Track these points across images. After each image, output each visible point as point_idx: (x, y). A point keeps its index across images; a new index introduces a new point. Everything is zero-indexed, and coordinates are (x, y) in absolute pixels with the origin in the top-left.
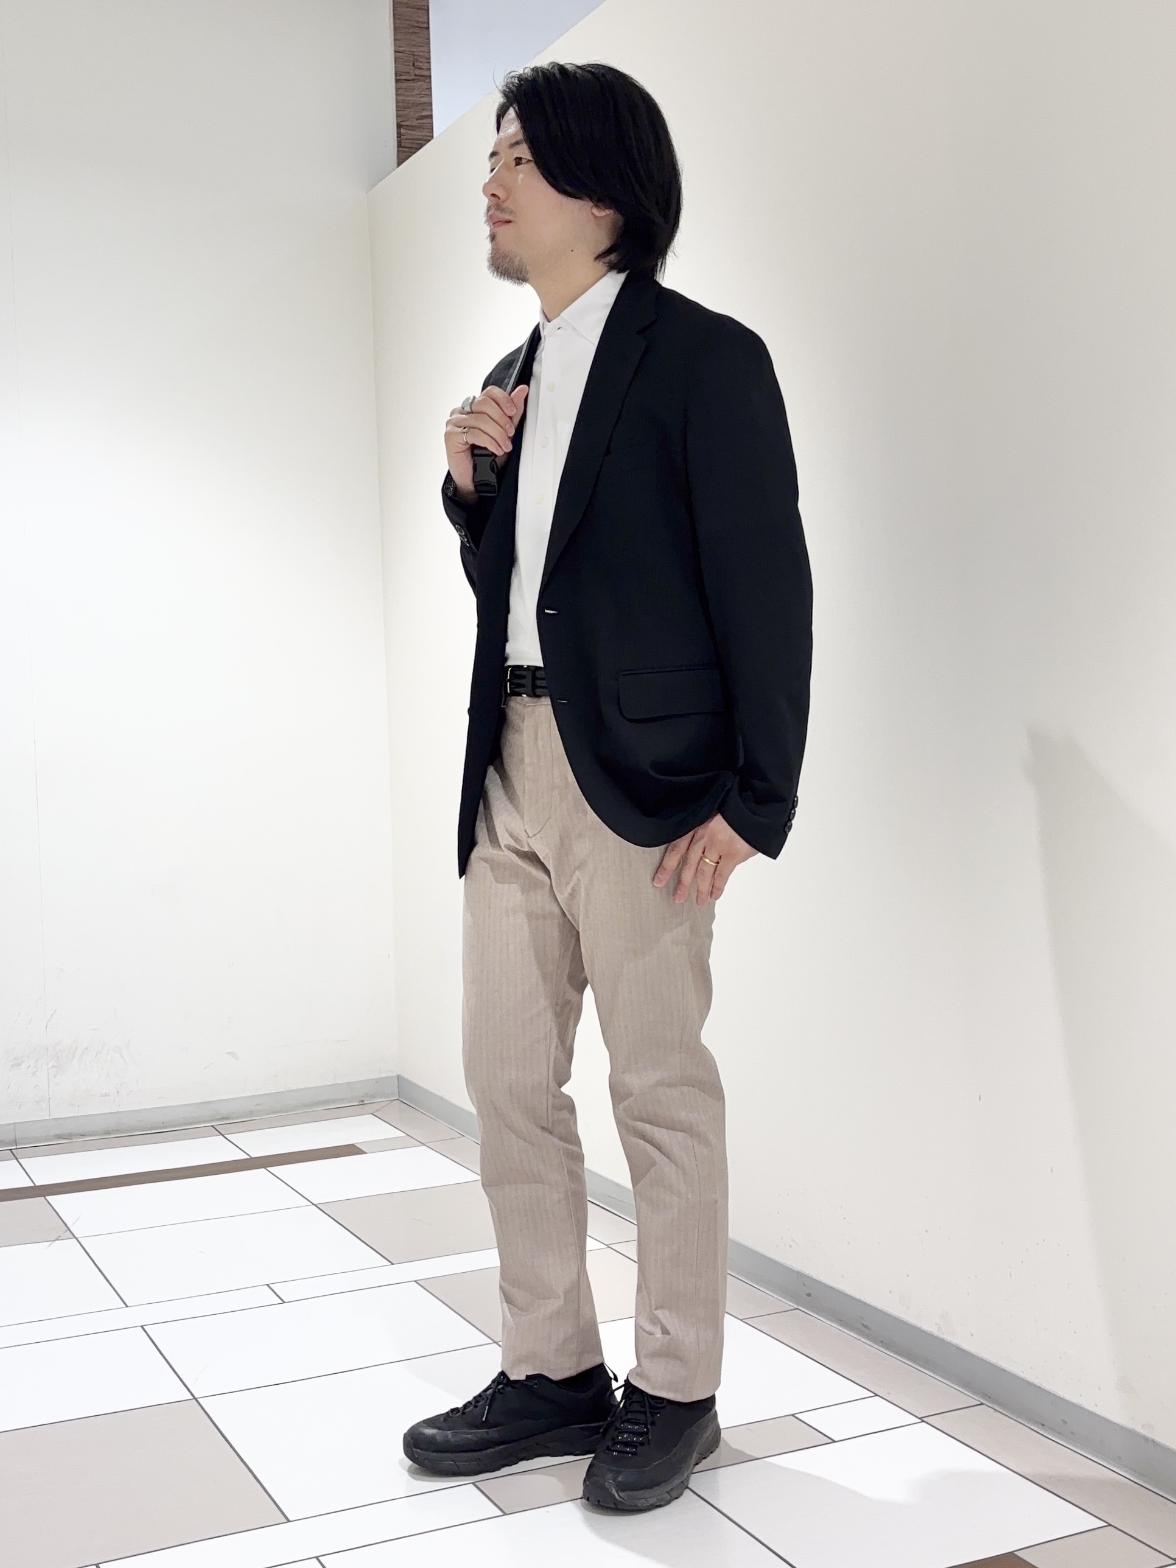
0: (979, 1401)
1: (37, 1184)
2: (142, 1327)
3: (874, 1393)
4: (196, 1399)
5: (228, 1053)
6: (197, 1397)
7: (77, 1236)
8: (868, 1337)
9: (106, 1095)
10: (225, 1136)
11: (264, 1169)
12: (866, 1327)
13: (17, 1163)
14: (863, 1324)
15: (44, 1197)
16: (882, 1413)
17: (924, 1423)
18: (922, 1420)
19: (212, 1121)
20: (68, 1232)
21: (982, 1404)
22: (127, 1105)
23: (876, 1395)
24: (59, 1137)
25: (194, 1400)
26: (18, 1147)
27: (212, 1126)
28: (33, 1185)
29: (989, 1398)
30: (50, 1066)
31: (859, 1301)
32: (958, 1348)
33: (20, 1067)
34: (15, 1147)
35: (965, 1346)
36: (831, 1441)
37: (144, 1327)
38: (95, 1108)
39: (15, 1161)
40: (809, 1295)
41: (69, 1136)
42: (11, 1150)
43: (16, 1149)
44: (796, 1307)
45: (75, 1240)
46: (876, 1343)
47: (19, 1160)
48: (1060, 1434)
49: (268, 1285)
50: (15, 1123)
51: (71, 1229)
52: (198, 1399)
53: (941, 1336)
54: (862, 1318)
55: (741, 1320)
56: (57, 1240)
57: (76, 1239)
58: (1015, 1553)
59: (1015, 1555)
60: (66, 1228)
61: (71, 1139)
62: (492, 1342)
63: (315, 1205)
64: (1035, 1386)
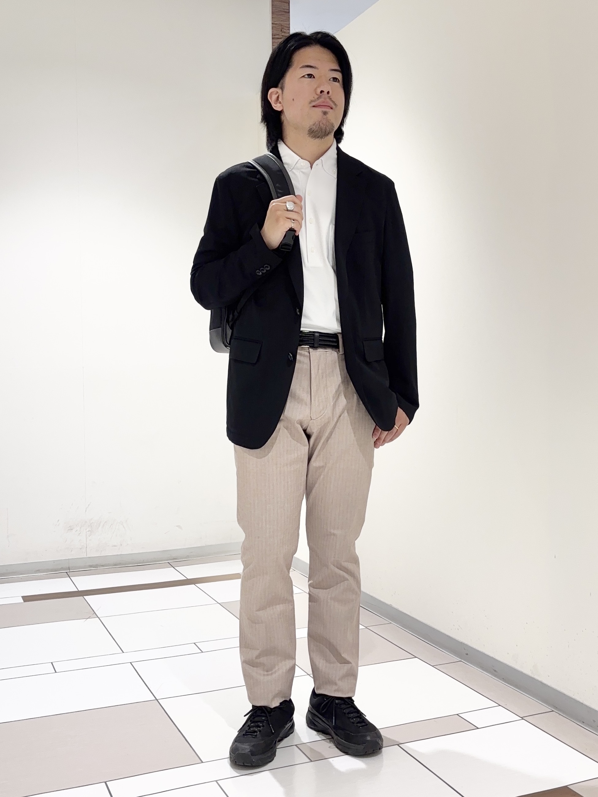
0: (551, 709)
1: (79, 590)
2: (131, 663)
3: (498, 704)
4: (157, 700)
5: (177, 526)
6: (157, 699)
7: (99, 617)
8: (495, 676)
9: (115, 546)
10: (175, 568)
11: (194, 585)
12: (495, 671)
13: (70, 579)
14: (494, 670)
15: (83, 596)
16: (502, 714)
17: (523, 720)
18: (522, 718)
19: (167, 560)
20: (94, 614)
21: (553, 711)
22: (126, 550)
23: (500, 705)
24: (91, 566)
25: (156, 701)
26: (70, 571)
27: (168, 563)
28: (77, 590)
29: (556, 708)
30: (88, 530)
31: (492, 658)
32: (542, 683)
33: (72, 531)
34: (68, 571)
35: (545, 682)
36: (476, 728)
37: (132, 663)
38: (109, 552)
39: (69, 578)
40: (467, 654)
41: (96, 566)
42: (67, 572)
43: (69, 572)
44: (461, 660)
45: (98, 618)
46: (501, 680)
47: (71, 578)
48: (591, 726)
49: (194, 643)
50: (69, 559)
51: (96, 613)
52: (158, 700)
53: (533, 676)
54: (493, 666)
55: (432, 666)
56: (89, 618)
57: (99, 618)
58: (568, 786)
59: (568, 788)
60: (93, 612)
61: (97, 568)
62: (307, 674)
63: (219, 604)
64: (580, 702)
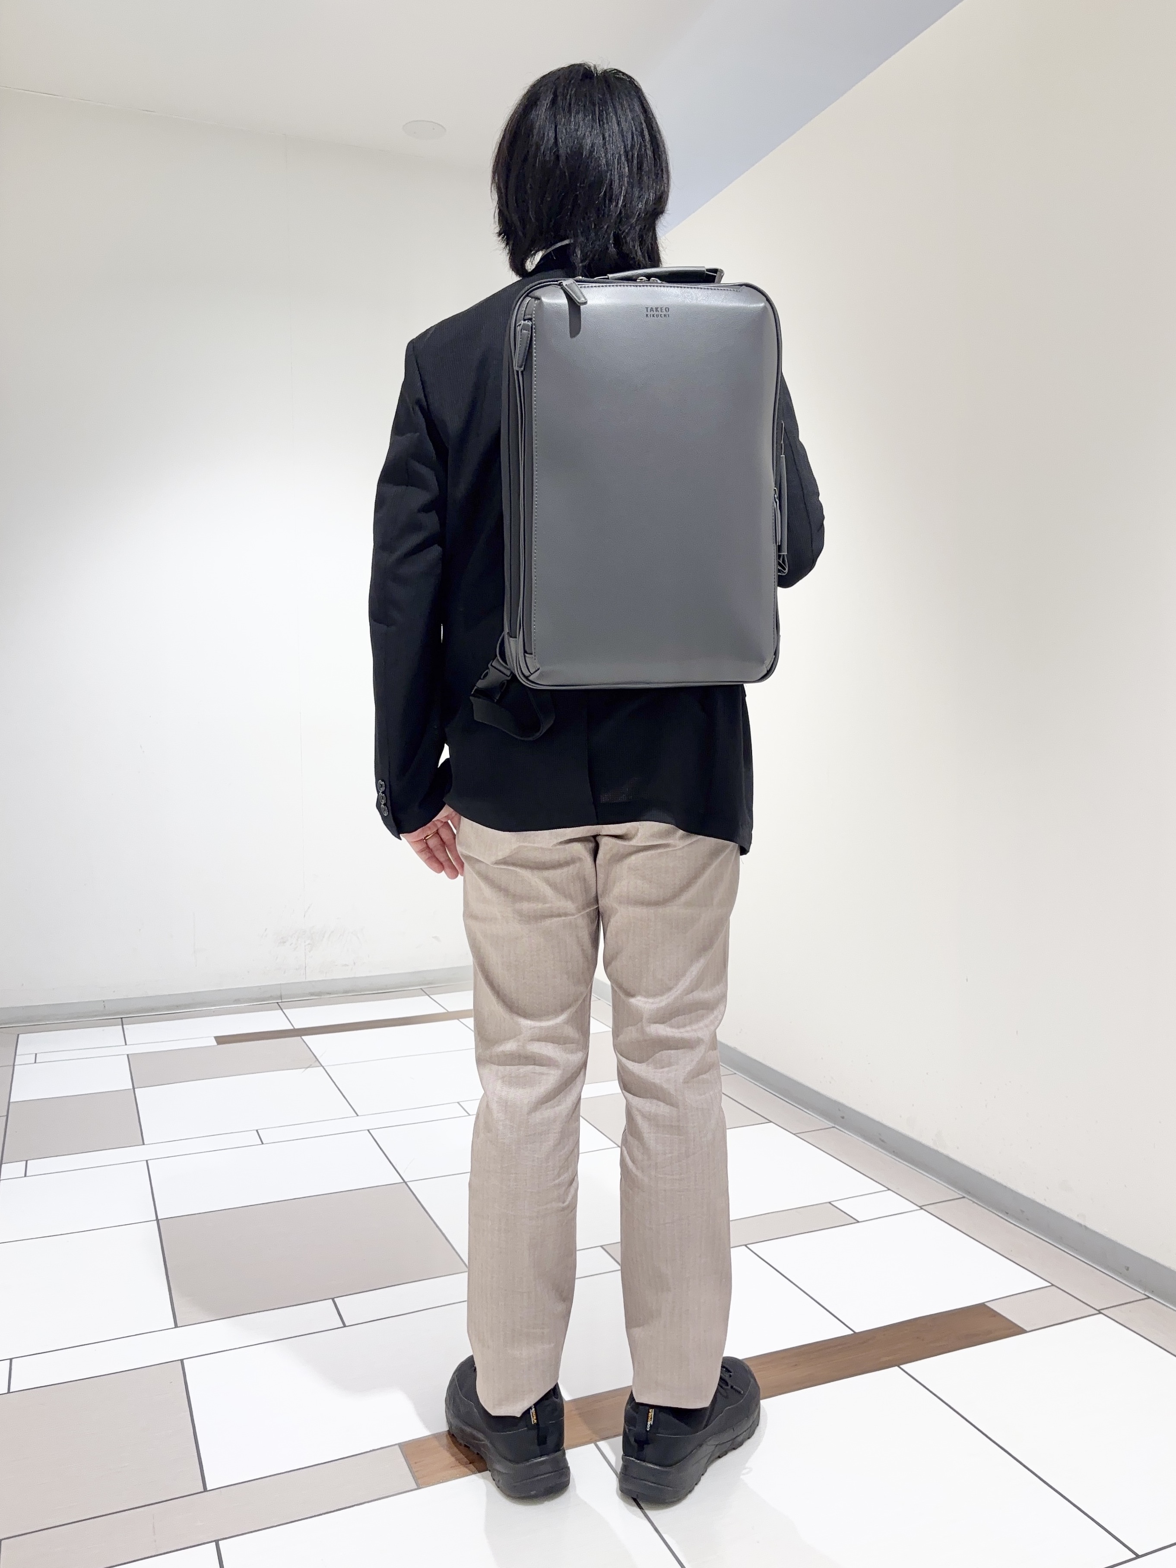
0: (961, 1195)
1: (296, 1027)
2: (368, 1130)
3: (887, 1188)
4: (406, 1183)
5: (433, 937)
6: (406, 1181)
7: (323, 1065)
8: (883, 1148)
9: (346, 965)
10: (431, 996)
11: (457, 1020)
12: (883, 1141)
13: (282, 1012)
14: (880, 1139)
15: (301, 1037)
16: (893, 1202)
17: (922, 1211)
18: (921, 1208)
19: (420, 985)
20: (317, 1062)
21: (964, 1197)
22: (362, 972)
23: (889, 1189)
24: (312, 994)
25: (404, 1184)
26: (283, 1001)
27: (421, 989)
28: (292, 1028)
29: (969, 1193)
30: (307, 942)
31: (878, 1122)
32: (947, 1157)
33: (285, 944)
34: (280, 1001)
35: (953, 1156)
36: (855, 1221)
37: (370, 1131)
38: (338, 974)
39: (281, 1011)
40: (843, 1118)
41: (319, 994)
42: (277, 1003)
43: (281, 1002)
44: (834, 1126)
45: (321, 1067)
46: (891, 1153)
47: (284, 1010)
48: (1018, 1219)
49: (458, 1103)
50: (281, 984)
51: (319, 1060)
52: (408, 1183)
53: (935, 1148)
54: (880, 1134)
55: (794, 1134)
56: (309, 1067)
57: (323, 1067)
58: (986, 1304)
59: (986, 1306)
60: (315, 1059)
61: (321, 996)
62: (617, 1146)
64: (1002, 1185)
